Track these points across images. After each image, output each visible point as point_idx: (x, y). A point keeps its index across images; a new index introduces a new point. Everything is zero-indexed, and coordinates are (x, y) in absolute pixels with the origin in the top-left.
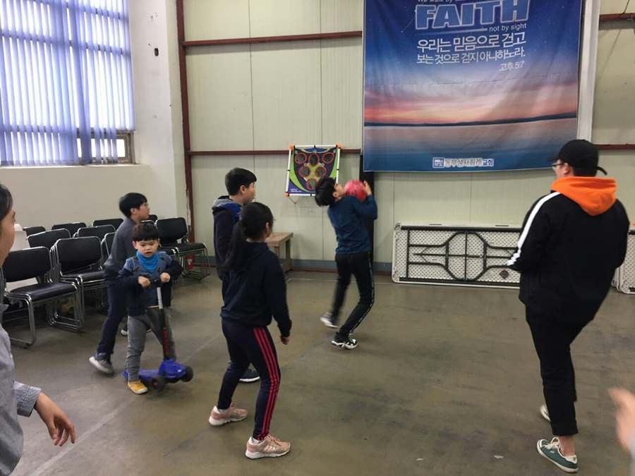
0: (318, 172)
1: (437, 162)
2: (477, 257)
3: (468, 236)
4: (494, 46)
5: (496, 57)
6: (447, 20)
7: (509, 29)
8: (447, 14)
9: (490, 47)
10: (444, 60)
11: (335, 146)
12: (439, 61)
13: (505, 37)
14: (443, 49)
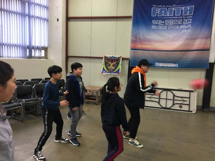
0: (113, 66)
1: (157, 64)
2: (171, 100)
3: (168, 92)
4: (180, 23)
5: (181, 27)
6: (163, 14)
7: (186, 17)
8: (163, 11)
9: (179, 24)
10: (162, 28)
11: (120, 56)
12: (160, 28)
13: (184, 20)
14: (161, 24)
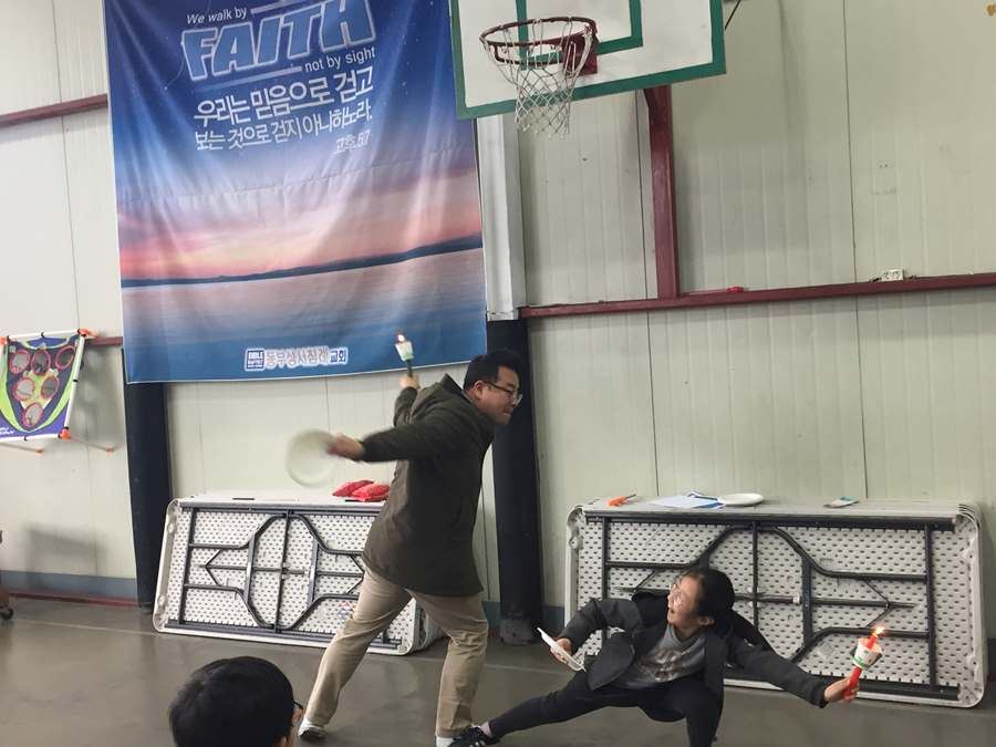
0: (46, 390)
1: (252, 358)
3: (292, 524)
4: (322, 102)
5: (332, 124)
7: (343, 62)
8: (235, 44)
9: (317, 103)
10: (245, 140)
11: (75, 332)
12: (236, 143)
13: (340, 80)
14: (240, 118)
